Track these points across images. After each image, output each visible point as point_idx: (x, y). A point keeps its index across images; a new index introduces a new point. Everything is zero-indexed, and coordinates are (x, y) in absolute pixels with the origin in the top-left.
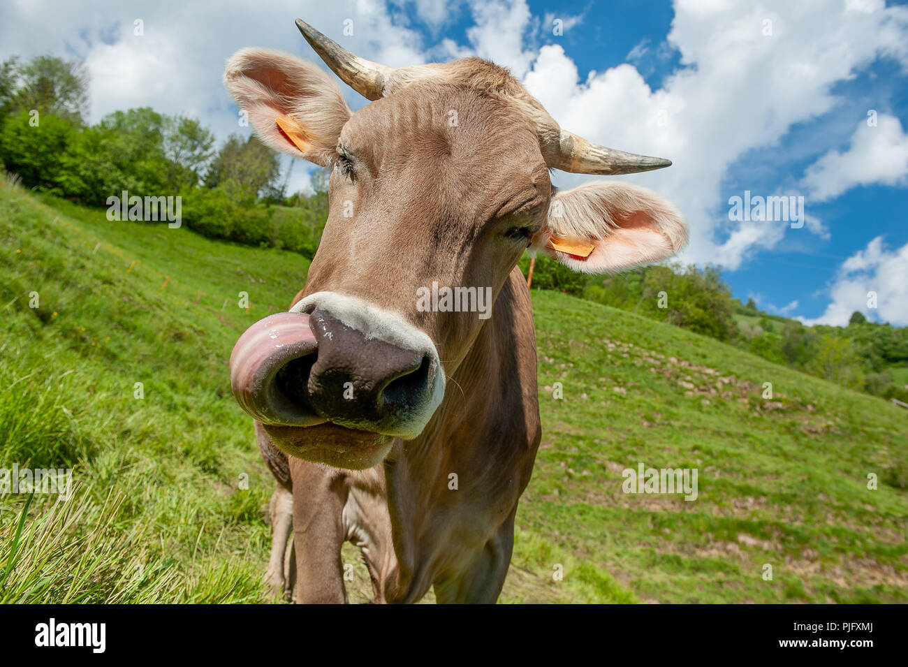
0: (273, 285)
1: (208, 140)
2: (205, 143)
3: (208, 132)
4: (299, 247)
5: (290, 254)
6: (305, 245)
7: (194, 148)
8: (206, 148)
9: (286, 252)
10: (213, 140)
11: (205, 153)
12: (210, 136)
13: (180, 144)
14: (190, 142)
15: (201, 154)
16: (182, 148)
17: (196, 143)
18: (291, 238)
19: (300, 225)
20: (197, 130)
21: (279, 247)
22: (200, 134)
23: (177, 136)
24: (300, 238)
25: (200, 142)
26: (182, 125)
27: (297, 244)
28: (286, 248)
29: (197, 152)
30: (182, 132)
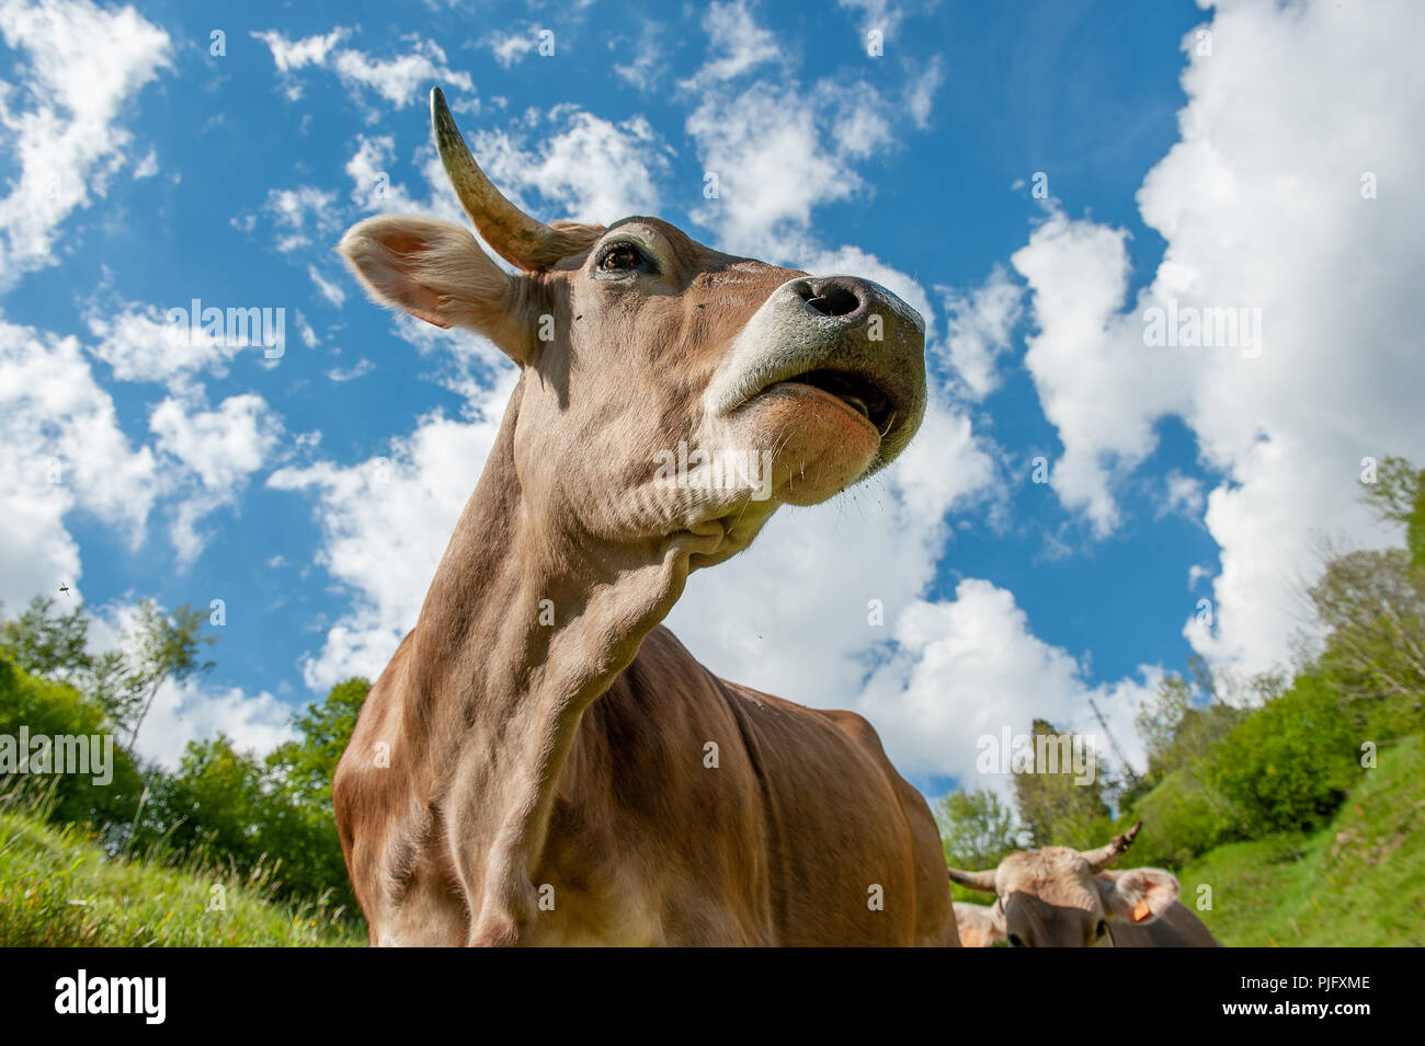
0: (1226, 923)
1: (990, 803)
2: (990, 809)
3: (982, 794)
4: (1213, 836)
5: (1211, 857)
6: (1217, 827)
7: (984, 825)
8: (996, 814)
9: (1204, 858)
10: (994, 797)
11: (1001, 820)
12: (987, 796)
13: (967, 836)
14: (975, 823)
15: (997, 826)
16: (973, 838)
17: (981, 817)
18: (1191, 833)
19: (1184, 805)
20: (971, 802)
21: (1188, 859)
22: (976, 803)
23: (957, 830)
24: (1202, 822)
25: (984, 813)
26: (951, 812)
27: (1206, 835)
28: (1199, 852)
29: (992, 828)
30: (957, 819)
